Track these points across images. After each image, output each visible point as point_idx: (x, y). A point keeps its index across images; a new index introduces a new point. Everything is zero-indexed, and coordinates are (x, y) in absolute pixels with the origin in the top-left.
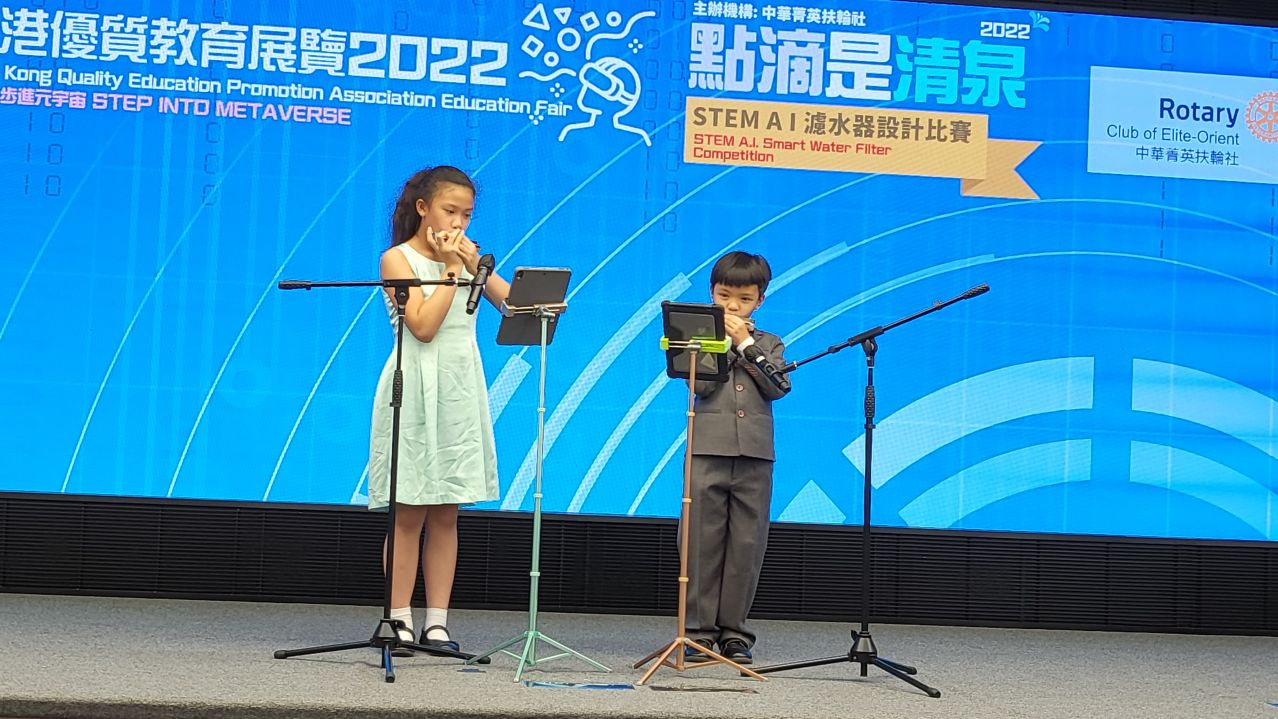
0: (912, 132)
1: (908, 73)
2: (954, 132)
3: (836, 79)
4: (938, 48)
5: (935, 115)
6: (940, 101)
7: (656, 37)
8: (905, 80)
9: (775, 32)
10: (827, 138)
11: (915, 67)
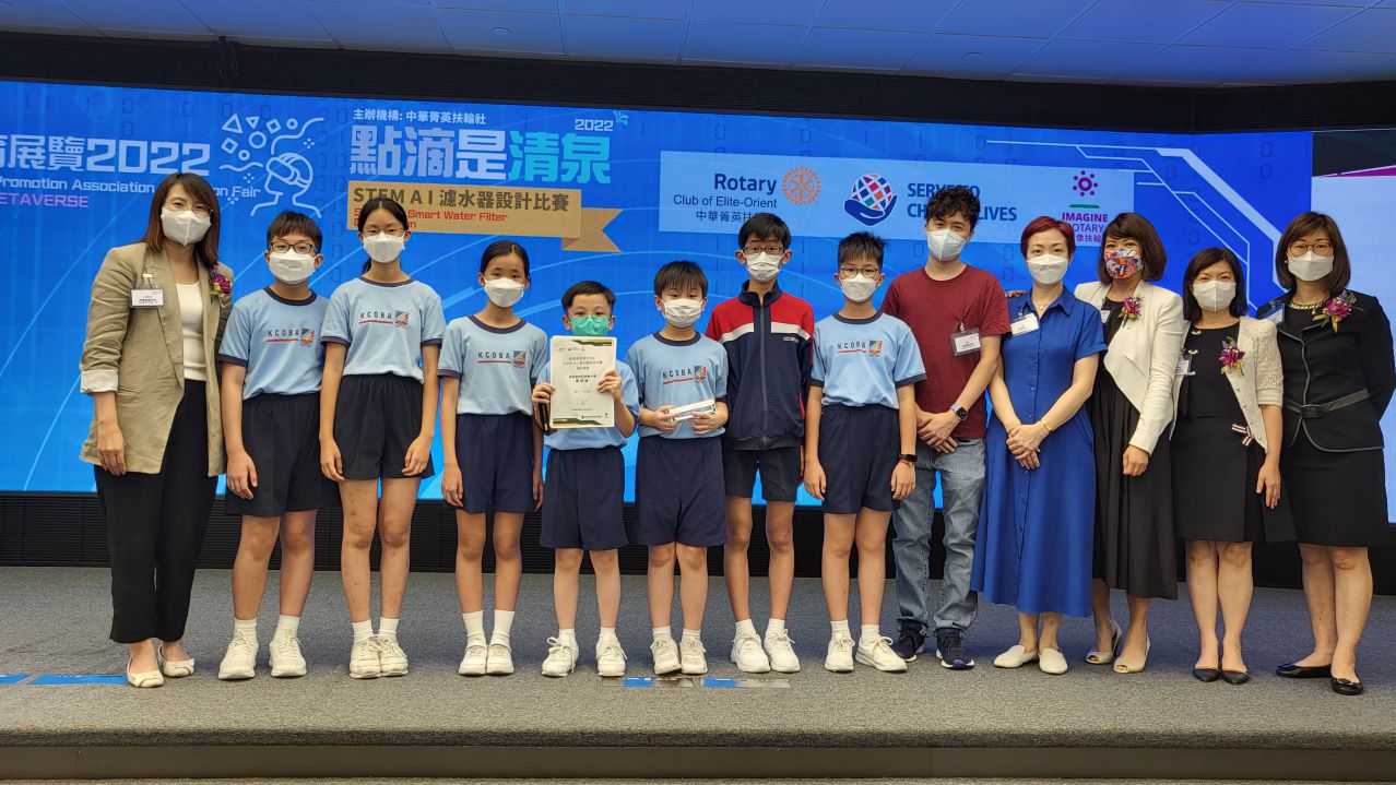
0: (523, 203)
1: (519, 159)
2: (555, 203)
3: (464, 165)
4: (542, 140)
5: (541, 191)
6: (544, 179)
7: (325, 137)
8: (517, 165)
9: (416, 130)
10: (458, 209)
11: (524, 154)
